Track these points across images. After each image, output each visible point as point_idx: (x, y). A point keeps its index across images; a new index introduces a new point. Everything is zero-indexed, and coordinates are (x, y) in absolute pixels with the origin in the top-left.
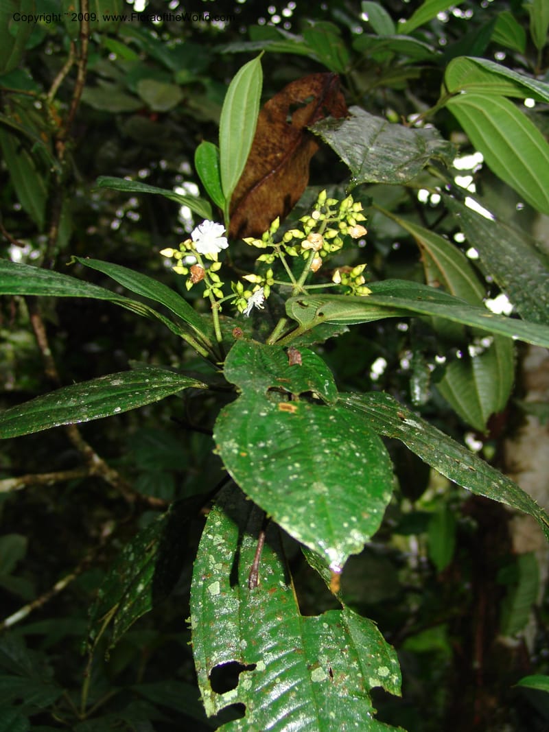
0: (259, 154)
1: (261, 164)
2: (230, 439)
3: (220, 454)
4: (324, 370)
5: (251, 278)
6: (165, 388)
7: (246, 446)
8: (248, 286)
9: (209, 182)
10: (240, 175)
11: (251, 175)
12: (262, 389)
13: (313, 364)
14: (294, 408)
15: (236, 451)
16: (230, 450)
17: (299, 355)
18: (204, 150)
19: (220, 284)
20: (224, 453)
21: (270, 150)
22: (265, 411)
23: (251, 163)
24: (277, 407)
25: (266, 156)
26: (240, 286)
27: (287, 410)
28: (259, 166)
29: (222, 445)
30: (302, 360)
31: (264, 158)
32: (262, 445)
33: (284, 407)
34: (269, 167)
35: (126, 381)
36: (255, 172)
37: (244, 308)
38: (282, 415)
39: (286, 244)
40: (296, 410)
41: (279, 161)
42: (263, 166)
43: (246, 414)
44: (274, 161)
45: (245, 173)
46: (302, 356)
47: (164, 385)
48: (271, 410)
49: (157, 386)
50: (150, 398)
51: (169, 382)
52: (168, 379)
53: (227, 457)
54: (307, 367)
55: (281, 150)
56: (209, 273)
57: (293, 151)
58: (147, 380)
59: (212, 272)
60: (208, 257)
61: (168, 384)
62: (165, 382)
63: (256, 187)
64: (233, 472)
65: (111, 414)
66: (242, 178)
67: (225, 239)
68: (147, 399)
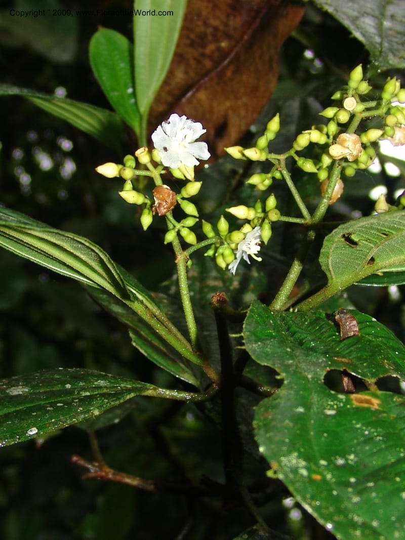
0: (192, 44)
1: (195, 59)
2: (289, 453)
3: (281, 476)
4: (396, 346)
5: (240, 211)
6: (103, 395)
7: (317, 464)
8: (235, 224)
9: (114, 90)
10: (163, 76)
11: (180, 76)
12: (315, 373)
13: (378, 337)
14: (376, 402)
15: (304, 472)
16: (295, 470)
17: (355, 322)
18: (103, 40)
19: (190, 222)
20: (286, 476)
21: (210, 38)
22: (332, 408)
23: (179, 58)
24: (348, 401)
25: (204, 46)
26: (223, 225)
27: (366, 405)
28: (192, 62)
29: (280, 462)
30: (360, 329)
31: (201, 50)
32: (340, 462)
33: (361, 401)
34: (208, 64)
35: (33, 387)
36: (186, 72)
37: (228, 261)
38: (361, 413)
39: (298, 153)
40: (379, 405)
41: (224, 54)
42: (198, 62)
43: (301, 413)
44: (216, 55)
45: (171, 74)
46: (358, 323)
47: (101, 392)
48: (342, 405)
49: (88, 394)
50: (82, 413)
51: (106, 387)
52: (101, 383)
53: (293, 483)
54: (370, 341)
55: (227, 36)
56: (180, 201)
57: (246, 37)
58: (68, 386)
59: (183, 199)
60: (177, 174)
61: (105, 391)
62: (99, 388)
63: (189, 94)
64: (310, 505)
65: (23, 439)
66: (166, 82)
67: (204, 145)
68: (78, 414)
